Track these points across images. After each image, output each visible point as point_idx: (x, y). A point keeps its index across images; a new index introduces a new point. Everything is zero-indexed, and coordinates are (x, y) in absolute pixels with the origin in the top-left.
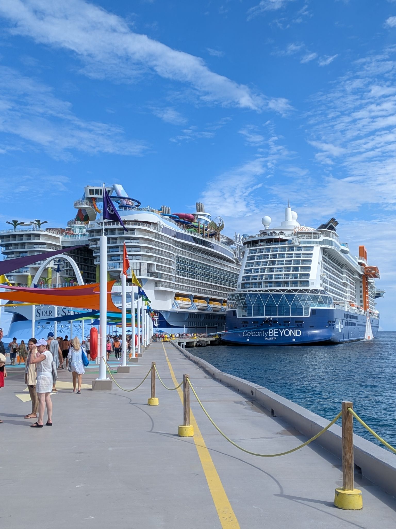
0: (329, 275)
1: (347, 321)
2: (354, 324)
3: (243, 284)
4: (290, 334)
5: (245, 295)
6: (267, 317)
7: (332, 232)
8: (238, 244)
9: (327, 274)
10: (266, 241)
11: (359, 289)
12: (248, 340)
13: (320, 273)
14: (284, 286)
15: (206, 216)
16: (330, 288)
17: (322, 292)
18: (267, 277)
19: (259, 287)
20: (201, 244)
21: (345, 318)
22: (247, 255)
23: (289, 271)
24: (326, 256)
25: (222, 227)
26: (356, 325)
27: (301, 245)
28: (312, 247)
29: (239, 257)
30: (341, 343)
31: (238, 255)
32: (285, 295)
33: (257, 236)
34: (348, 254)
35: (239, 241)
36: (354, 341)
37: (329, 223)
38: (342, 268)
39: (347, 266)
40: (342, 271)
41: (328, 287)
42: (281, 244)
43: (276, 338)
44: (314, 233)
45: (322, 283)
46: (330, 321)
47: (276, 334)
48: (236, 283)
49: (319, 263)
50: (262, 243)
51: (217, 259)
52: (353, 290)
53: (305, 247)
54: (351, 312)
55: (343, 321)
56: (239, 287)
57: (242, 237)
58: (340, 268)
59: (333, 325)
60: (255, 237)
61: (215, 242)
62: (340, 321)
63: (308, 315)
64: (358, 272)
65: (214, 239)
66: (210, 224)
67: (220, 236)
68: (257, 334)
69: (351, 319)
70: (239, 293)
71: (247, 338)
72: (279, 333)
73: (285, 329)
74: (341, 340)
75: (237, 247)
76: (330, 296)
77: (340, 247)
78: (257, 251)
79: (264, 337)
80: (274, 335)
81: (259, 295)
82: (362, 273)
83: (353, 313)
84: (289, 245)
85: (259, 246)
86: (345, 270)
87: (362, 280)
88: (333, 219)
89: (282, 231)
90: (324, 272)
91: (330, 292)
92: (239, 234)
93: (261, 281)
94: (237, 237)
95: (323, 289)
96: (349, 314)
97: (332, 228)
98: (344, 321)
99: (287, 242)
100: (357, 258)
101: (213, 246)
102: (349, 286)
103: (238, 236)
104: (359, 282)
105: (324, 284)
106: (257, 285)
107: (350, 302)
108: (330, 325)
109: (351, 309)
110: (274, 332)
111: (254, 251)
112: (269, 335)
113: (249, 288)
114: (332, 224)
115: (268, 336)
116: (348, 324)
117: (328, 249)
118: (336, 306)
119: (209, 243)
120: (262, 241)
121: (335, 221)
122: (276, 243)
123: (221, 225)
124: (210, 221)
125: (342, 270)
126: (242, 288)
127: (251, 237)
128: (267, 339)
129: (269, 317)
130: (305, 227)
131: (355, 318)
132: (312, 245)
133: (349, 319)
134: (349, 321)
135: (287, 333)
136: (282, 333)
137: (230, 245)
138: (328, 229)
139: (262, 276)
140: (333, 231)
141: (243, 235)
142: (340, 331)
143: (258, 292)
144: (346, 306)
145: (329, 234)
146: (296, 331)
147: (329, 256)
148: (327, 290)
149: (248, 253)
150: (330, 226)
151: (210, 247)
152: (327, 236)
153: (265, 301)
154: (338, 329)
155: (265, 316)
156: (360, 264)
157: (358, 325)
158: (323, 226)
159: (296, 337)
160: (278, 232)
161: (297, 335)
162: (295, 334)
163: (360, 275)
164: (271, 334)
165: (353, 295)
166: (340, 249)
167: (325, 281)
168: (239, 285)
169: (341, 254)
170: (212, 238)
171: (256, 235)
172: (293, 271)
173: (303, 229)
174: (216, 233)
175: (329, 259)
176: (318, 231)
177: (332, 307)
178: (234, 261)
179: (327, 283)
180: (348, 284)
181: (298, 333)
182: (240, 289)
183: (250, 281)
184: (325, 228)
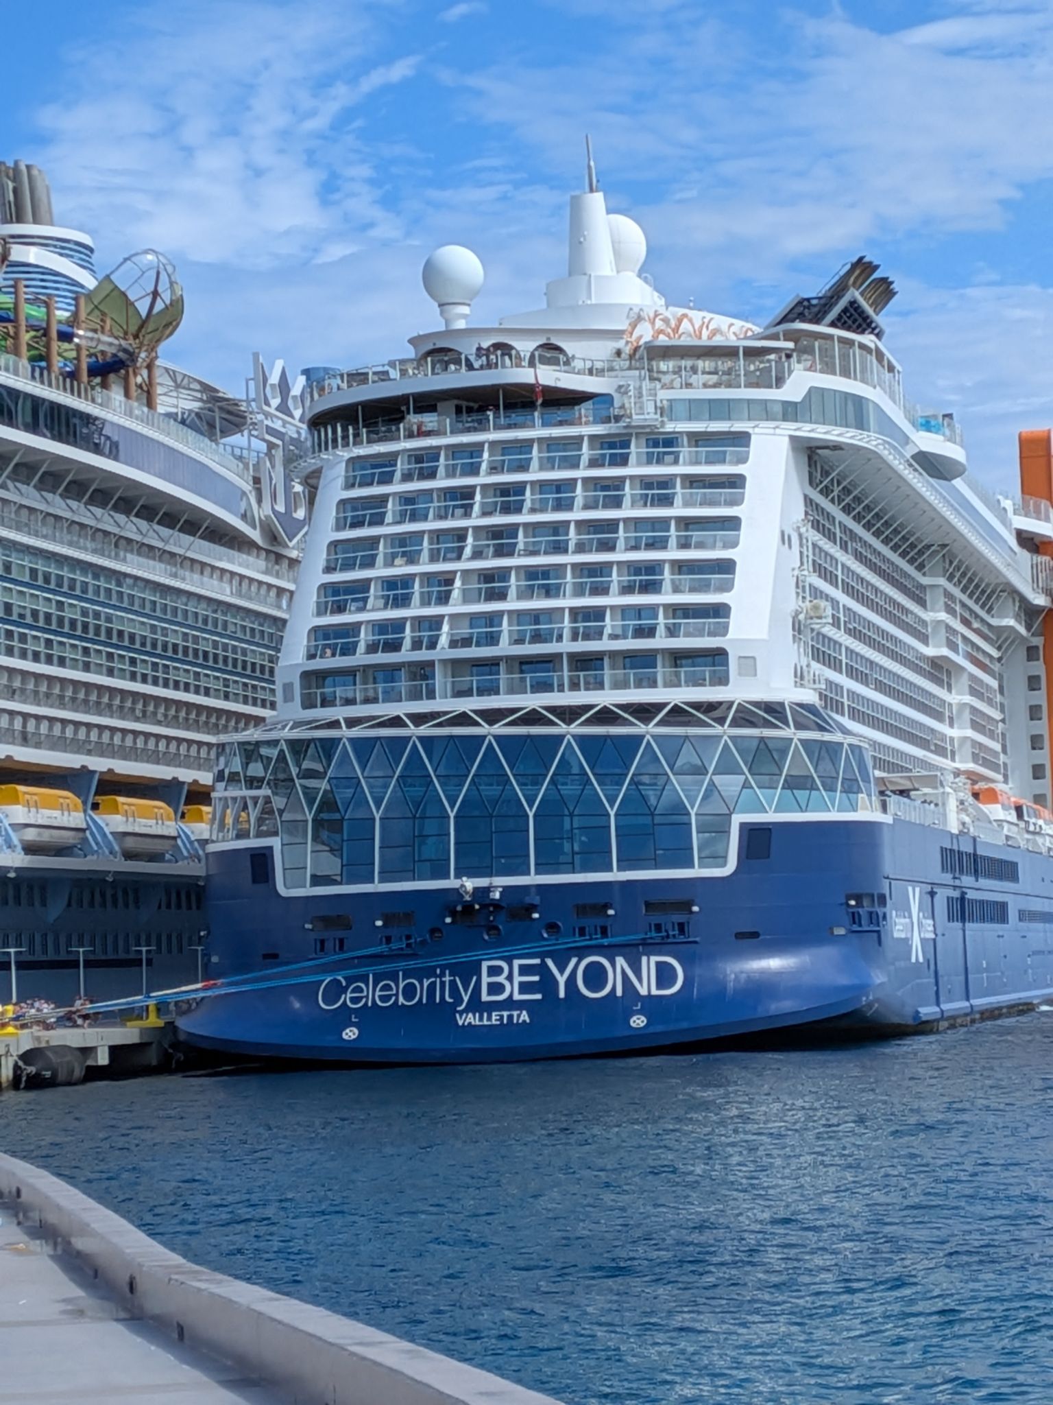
0: (847, 610)
1: (956, 894)
2: (997, 913)
3: (313, 678)
4: (614, 982)
5: (328, 746)
6: (469, 884)
7: (863, 347)
8: (277, 425)
9: (835, 603)
10: (451, 405)
11: (1022, 698)
12: (350, 1034)
13: (792, 603)
14: (575, 686)
15: (62, 246)
16: (852, 695)
17: (808, 716)
18: (465, 631)
19: (415, 696)
20: (33, 428)
21: (947, 878)
22: (334, 490)
23: (602, 590)
24: (826, 492)
25: (171, 318)
26: (1012, 914)
27: (670, 427)
28: (742, 439)
29: (281, 508)
30: (922, 1028)
31: (274, 497)
32: (582, 740)
33: (395, 374)
34: (957, 482)
35: (284, 408)
36: (1000, 1016)
37: (839, 289)
38: (920, 568)
39: (949, 558)
40: (923, 588)
41: (838, 688)
42: (545, 424)
43: (525, 1016)
44: (751, 353)
45: (804, 662)
46: (858, 898)
47: (524, 987)
48: (267, 673)
49: (785, 539)
50: (430, 420)
51: (143, 524)
52: (990, 702)
53: (697, 439)
54: (983, 837)
55: (932, 894)
56: (288, 698)
57: (298, 384)
58: (910, 569)
59: (875, 918)
60: (383, 376)
61: (129, 413)
62: (915, 896)
63: (724, 865)
64: (1014, 593)
65: (116, 394)
66: (90, 296)
67: (161, 379)
68: (409, 992)
69: (984, 882)
70: (288, 734)
71: (343, 1017)
72: (547, 984)
73: (581, 952)
74: (928, 1011)
75: (271, 446)
76: (855, 741)
77: (907, 440)
78: (401, 466)
79: (450, 1010)
80: (517, 997)
81: (414, 745)
82: (1040, 600)
83: (991, 842)
84: (599, 429)
85: (410, 435)
86: (942, 581)
87: (1038, 641)
88: (863, 268)
89: (555, 341)
90: (816, 593)
91: (855, 715)
92: (279, 365)
93: (423, 655)
94: (265, 380)
95: (809, 696)
96: (967, 848)
97: (856, 319)
98: (942, 895)
99: (584, 409)
100: (1007, 504)
101: (115, 445)
102: (964, 681)
103: (274, 379)
104: (1023, 653)
105: (815, 666)
106: (403, 685)
107: (973, 777)
108: (855, 918)
109: (981, 818)
110: (517, 979)
111: (381, 469)
112: (485, 997)
113: (349, 702)
114: (854, 294)
115: (476, 1005)
116: (962, 910)
117: (837, 447)
118: (893, 800)
119: (87, 419)
120: (427, 402)
121: (877, 275)
122: (515, 417)
123: (159, 306)
124: (90, 282)
125: (925, 581)
126: (308, 704)
127: (358, 377)
128: (471, 1019)
129: (483, 882)
130: (697, 316)
131: (1005, 870)
132: (738, 426)
133: (967, 880)
134: (971, 895)
135: (596, 977)
136: (562, 980)
137: (225, 433)
138: (833, 324)
139: (436, 622)
140: (868, 339)
141: (306, 372)
142: (917, 954)
143: (412, 730)
144: (952, 804)
145: (845, 357)
146: (649, 964)
147: (847, 491)
148: (839, 709)
149: (340, 481)
150: (845, 311)
151: (97, 449)
152: (829, 369)
153: (453, 780)
154: (906, 942)
155: (458, 876)
156: (1029, 541)
157: (1024, 916)
158: (804, 310)
159: (651, 1005)
160: (525, 346)
161: (654, 992)
162: (647, 985)
163: (1029, 612)
164: (496, 988)
165: (991, 734)
166: (909, 452)
167: (824, 653)
168: (288, 687)
169: (919, 482)
170: (104, 385)
171: (392, 364)
172: (627, 589)
173: (685, 325)
174: (132, 356)
175: (847, 510)
176: (775, 337)
177: (866, 811)
178: (255, 535)
179: (834, 664)
180: (962, 669)
181: (665, 975)
182: (295, 710)
183: (361, 658)
184: (817, 320)
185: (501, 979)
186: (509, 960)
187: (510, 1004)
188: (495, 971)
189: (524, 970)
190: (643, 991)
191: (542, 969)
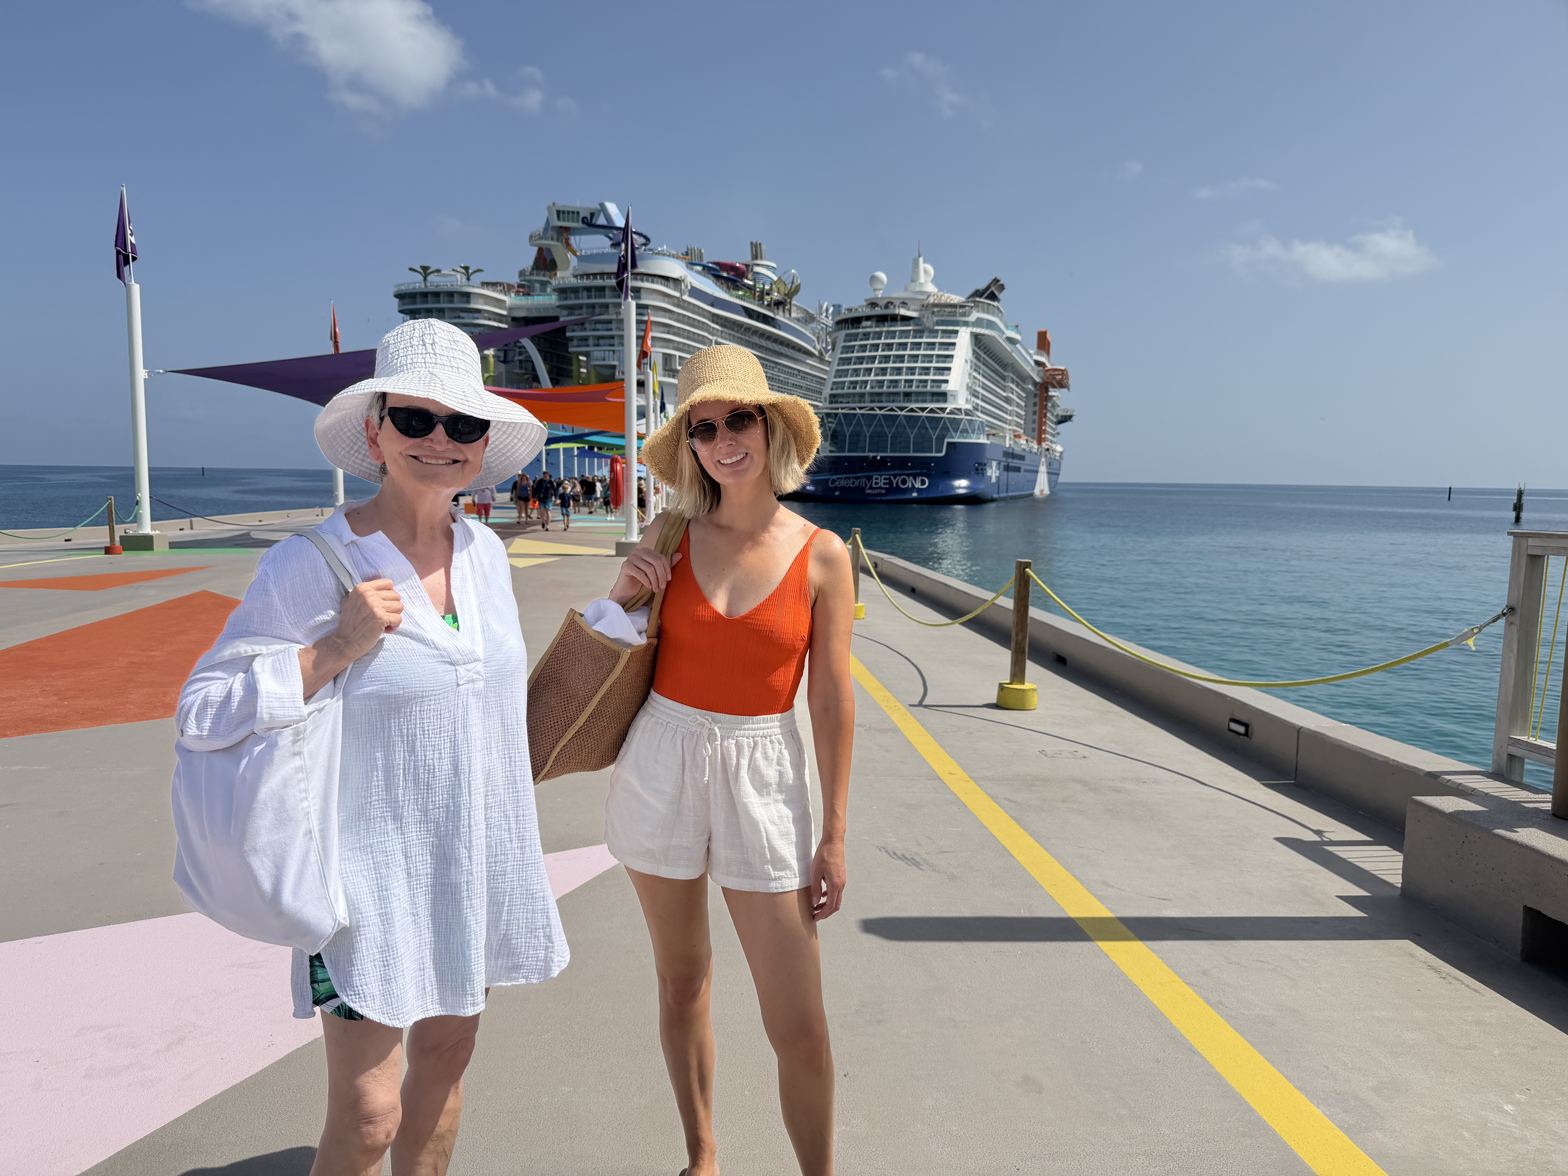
0: (983, 383)
1: (1006, 464)
2: (1018, 469)
3: (833, 396)
4: (909, 484)
5: (836, 415)
6: (871, 455)
7: (993, 306)
8: (824, 322)
9: (979, 380)
10: (875, 319)
11: (1031, 409)
12: (837, 493)
13: (967, 380)
14: (904, 401)
15: (767, 267)
16: (982, 407)
17: (967, 413)
18: (874, 384)
19: (860, 402)
20: (757, 320)
21: (1004, 459)
22: (841, 344)
23: (913, 374)
24: (979, 348)
25: (797, 290)
26: (1022, 470)
27: (936, 328)
28: (956, 332)
29: (824, 345)
30: (993, 500)
31: (822, 342)
32: (905, 416)
33: (860, 310)
34: (1018, 346)
35: (826, 316)
36: (1016, 498)
37: (988, 287)
38: (1005, 370)
39: (1013, 368)
40: (1005, 376)
41: (977, 404)
42: (902, 326)
43: (884, 491)
44: (962, 307)
45: (969, 397)
46: (979, 464)
47: (885, 484)
48: (820, 393)
49: (966, 361)
50: (869, 323)
51: (786, 349)
52: (1022, 409)
53: (944, 331)
54: (1016, 448)
55: (999, 464)
56: (825, 400)
57: (831, 310)
58: (1002, 371)
59: (982, 470)
60: (856, 309)
61: (784, 317)
62: (994, 464)
63: (941, 452)
64: (1032, 378)
65: (781, 313)
66: (775, 282)
67: (794, 308)
68: (853, 483)
69: (1015, 461)
70: (825, 411)
71: (836, 489)
72: (891, 483)
73: (901, 475)
74: (995, 496)
75: (822, 327)
76: (981, 420)
77: (1004, 333)
78: (860, 336)
79: (864, 489)
80: (882, 486)
81: (859, 417)
82: (1039, 380)
83: (1018, 450)
84: (916, 328)
85: (863, 328)
86: (1011, 375)
87: (1038, 392)
88: (996, 281)
89: (906, 301)
90: (975, 378)
91: (982, 412)
92: (826, 304)
93: (863, 390)
94: (822, 308)
95: (969, 407)
96: (1011, 451)
97: (993, 297)
98: (1002, 464)
99: (912, 322)
100: (1031, 352)
101: (780, 326)
102: (1015, 404)
103: (824, 308)
104: (1032, 396)
105: (973, 399)
106: (857, 399)
107: (1014, 431)
108: (977, 469)
109: (1015, 442)
110: (883, 481)
111: (855, 337)
112: (874, 486)
113: (841, 402)
114: (993, 288)
115: (871, 488)
116: (1008, 468)
117: (983, 335)
118: (991, 437)
119: (773, 319)
120: (868, 318)
121: (1000, 283)
122: (893, 323)
123: (794, 286)
124: (775, 278)
125: (1006, 374)
126: (831, 402)
127: (850, 310)
128: (869, 491)
129: (875, 454)
130: (946, 295)
131: (1022, 458)
132: (956, 328)
133: (1010, 460)
134: (1011, 464)
135: (904, 482)
136: (895, 482)
137: (809, 323)
138: (986, 298)
139: (866, 382)
140: (995, 304)
141: (834, 306)
142: (994, 480)
143: (858, 411)
144: (1008, 438)
145: (988, 308)
146: (919, 479)
147: (985, 348)
148: (977, 410)
149: (842, 340)
150: (989, 294)
151: (774, 327)
152: (984, 312)
153: (869, 426)
154: (990, 477)
155: (869, 452)
156: (1038, 363)
157: (1026, 471)
158: (978, 293)
159: (919, 490)
160: (897, 303)
161: (920, 487)
162: (918, 485)
163: (1035, 384)
164: (876, 483)
165: (1021, 419)
166: (1005, 336)
167: (975, 394)
168: (825, 399)
169: (1008, 346)
170: (778, 308)
171: (860, 307)
172: (920, 374)
173: (943, 298)
174: (786, 301)
175: (985, 353)
176: (968, 302)
177: (983, 440)
178: (816, 353)
179: (978, 398)
180: (1014, 400)
181: (923, 483)
182: (827, 405)
183: (846, 391)
184: (981, 296)
185: (878, 481)
186: (881, 476)
187: (880, 488)
188: (877, 479)
189: (885, 479)
190: (916, 486)
191: (890, 479)
